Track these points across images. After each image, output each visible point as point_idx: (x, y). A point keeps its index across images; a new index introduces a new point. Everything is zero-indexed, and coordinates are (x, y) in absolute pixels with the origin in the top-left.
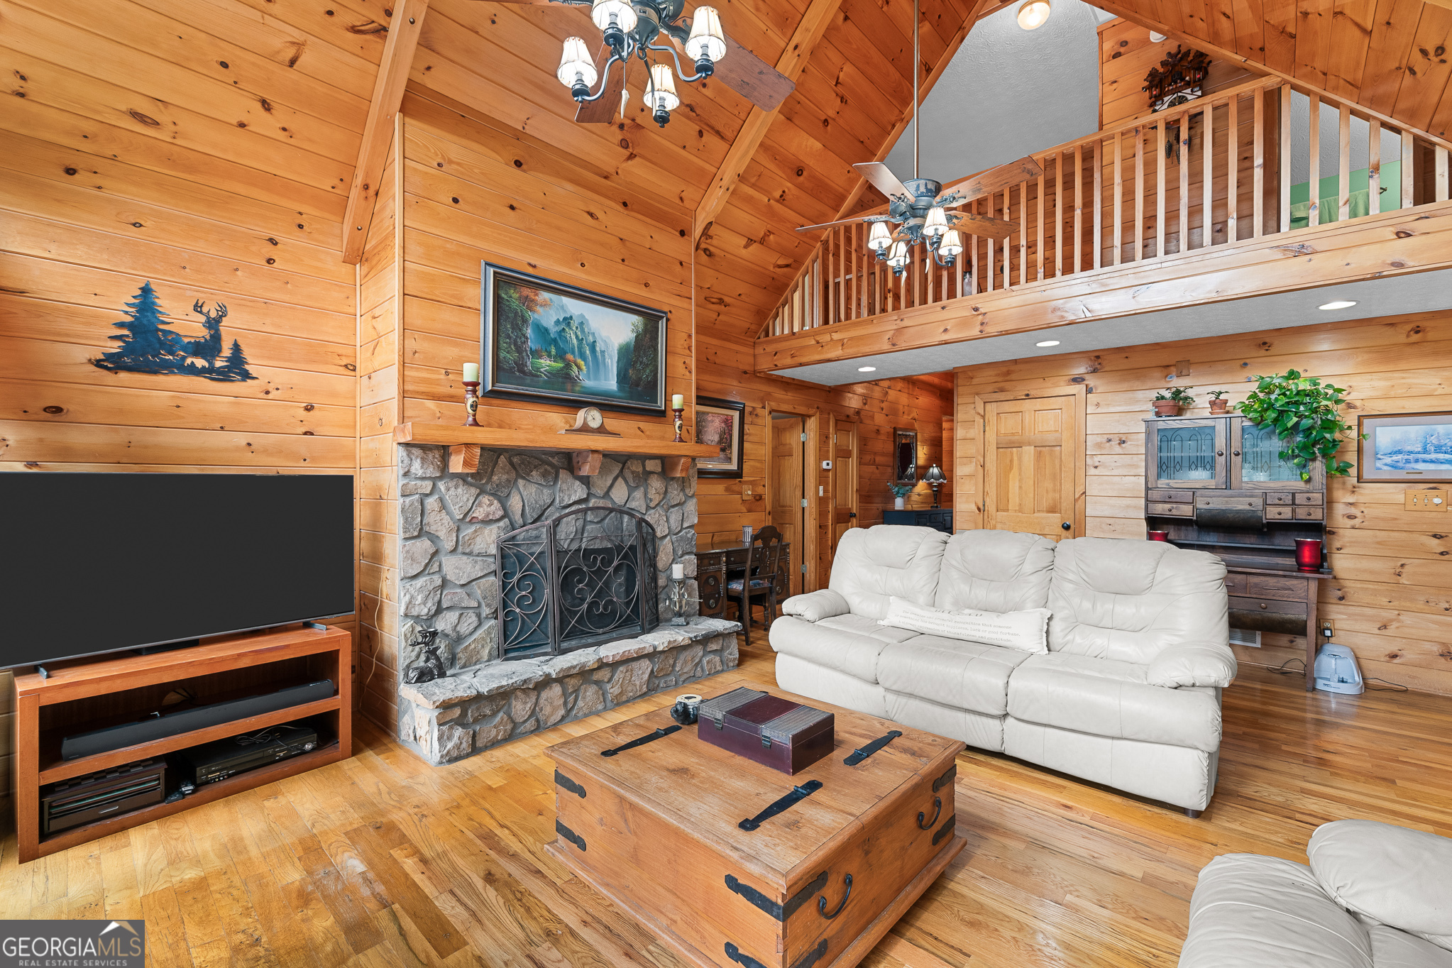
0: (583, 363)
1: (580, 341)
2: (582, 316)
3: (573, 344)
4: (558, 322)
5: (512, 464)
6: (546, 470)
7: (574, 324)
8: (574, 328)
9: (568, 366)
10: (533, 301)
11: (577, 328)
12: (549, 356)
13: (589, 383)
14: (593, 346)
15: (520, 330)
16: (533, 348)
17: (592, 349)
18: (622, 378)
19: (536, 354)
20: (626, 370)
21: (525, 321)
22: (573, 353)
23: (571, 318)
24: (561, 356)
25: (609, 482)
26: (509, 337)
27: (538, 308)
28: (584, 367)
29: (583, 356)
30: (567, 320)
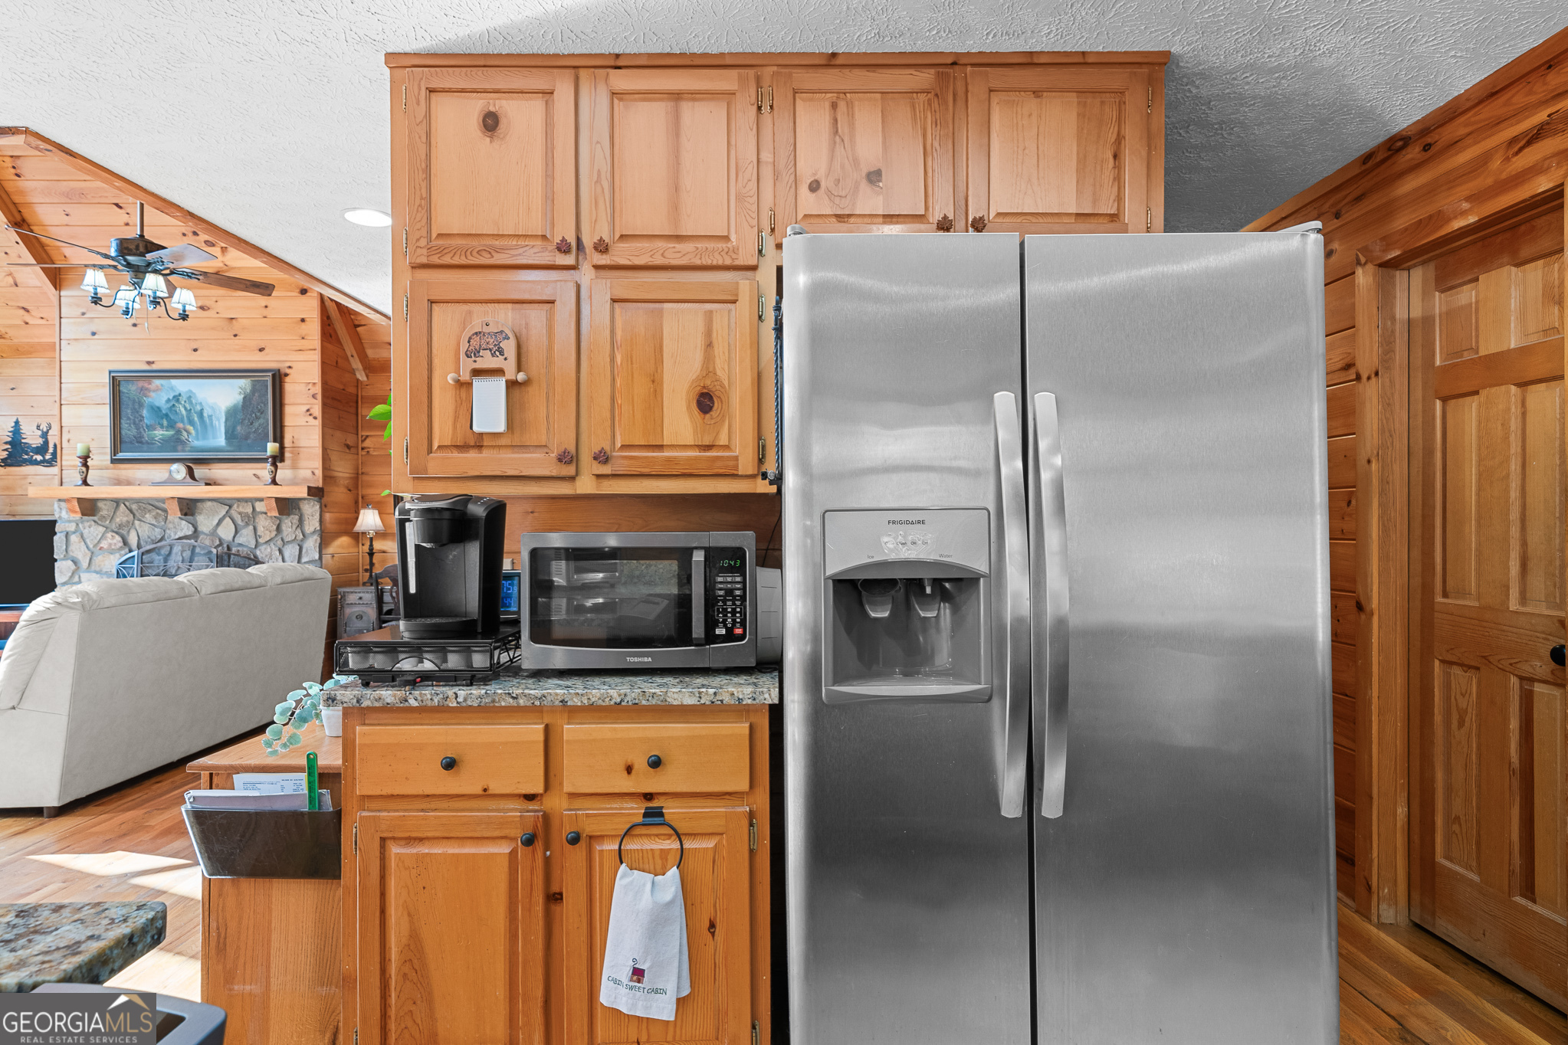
0: (192, 428)
1: (189, 411)
2: (190, 391)
3: (182, 415)
4: (168, 400)
5: (131, 511)
6: (157, 513)
7: (182, 400)
8: (183, 403)
9: (179, 432)
10: (147, 389)
11: (185, 402)
12: (162, 426)
13: (197, 443)
14: (201, 414)
15: (137, 412)
16: (148, 423)
17: (199, 418)
18: (230, 435)
19: (151, 428)
20: (234, 428)
21: (141, 405)
22: (182, 421)
23: (180, 395)
24: (172, 425)
25: (216, 522)
26: (129, 419)
27: (152, 394)
28: (193, 432)
29: (191, 422)
30: (177, 398)
